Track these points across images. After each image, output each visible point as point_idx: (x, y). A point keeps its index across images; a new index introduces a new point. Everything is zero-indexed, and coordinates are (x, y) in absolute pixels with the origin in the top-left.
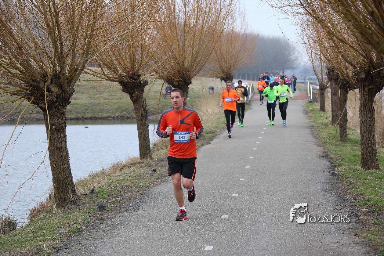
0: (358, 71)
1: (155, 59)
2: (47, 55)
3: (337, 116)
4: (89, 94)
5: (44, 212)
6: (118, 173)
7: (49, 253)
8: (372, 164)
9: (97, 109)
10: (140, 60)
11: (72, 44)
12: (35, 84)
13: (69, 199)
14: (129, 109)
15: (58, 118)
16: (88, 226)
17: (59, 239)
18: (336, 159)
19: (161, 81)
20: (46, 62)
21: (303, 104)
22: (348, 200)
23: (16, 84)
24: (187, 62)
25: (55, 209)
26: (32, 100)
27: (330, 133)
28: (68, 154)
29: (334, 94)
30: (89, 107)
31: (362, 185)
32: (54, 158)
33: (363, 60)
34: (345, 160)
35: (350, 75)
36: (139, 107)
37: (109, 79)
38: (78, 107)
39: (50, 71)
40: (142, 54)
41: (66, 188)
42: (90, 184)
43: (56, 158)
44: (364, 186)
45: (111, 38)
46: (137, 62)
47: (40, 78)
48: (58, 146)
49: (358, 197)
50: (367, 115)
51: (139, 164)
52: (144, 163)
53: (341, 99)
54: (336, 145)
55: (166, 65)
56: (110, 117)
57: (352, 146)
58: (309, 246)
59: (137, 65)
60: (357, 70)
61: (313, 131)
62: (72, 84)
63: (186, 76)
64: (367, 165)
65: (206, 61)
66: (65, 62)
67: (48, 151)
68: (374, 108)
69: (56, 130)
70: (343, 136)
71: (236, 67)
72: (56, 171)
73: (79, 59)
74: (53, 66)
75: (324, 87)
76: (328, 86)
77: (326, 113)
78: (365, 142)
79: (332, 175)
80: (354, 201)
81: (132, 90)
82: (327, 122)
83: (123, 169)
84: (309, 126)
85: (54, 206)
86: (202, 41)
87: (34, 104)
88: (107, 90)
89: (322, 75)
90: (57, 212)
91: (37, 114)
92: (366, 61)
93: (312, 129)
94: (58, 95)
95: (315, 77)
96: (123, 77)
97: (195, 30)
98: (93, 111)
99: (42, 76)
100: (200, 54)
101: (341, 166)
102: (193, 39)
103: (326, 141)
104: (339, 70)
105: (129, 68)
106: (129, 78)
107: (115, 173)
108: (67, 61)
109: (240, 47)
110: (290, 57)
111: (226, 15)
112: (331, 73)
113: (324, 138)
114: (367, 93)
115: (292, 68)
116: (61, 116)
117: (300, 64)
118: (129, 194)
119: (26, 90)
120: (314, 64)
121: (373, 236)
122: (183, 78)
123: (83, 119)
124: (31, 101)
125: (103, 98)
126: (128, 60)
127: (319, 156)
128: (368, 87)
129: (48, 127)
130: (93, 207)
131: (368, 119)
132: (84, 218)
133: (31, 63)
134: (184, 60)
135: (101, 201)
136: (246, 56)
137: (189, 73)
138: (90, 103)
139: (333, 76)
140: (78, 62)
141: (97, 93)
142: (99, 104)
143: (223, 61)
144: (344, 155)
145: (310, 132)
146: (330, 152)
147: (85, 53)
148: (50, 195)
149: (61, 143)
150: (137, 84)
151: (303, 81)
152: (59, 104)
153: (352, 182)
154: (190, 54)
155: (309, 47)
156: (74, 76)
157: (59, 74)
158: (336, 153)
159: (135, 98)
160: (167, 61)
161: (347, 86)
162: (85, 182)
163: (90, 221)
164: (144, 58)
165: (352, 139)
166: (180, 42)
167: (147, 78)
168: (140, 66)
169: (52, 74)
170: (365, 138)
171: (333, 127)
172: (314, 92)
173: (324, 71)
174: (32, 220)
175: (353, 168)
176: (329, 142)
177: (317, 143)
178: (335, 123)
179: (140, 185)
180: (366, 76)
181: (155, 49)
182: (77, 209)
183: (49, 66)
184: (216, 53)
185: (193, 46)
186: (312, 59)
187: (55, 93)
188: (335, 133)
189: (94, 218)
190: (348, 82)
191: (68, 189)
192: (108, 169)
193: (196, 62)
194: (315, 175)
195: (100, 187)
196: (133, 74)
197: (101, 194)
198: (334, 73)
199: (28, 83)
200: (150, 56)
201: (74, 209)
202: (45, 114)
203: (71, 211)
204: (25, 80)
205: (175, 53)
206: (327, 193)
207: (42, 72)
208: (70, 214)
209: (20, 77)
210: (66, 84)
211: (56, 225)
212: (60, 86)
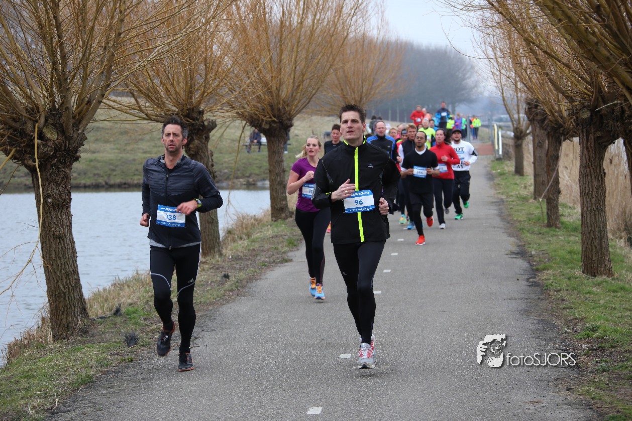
0: (578, 106)
1: (231, 84)
3: (543, 183)
4: (118, 143)
5: (31, 347)
8: (601, 267)
9: (130, 170)
10: (203, 85)
11: (83, 57)
12: (17, 125)
13: (76, 325)
15: (58, 185)
16: (107, 372)
17: (54, 395)
18: (540, 258)
19: (240, 121)
20: (36, 88)
21: (486, 163)
22: (558, 328)
24: (285, 90)
25: (52, 342)
26: (12, 153)
27: (531, 212)
28: (74, 247)
29: (538, 146)
30: (117, 166)
31: (583, 302)
32: (50, 255)
33: (586, 89)
34: (555, 259)
35: (565, 114)
37: (149, 118)
38: (99, 165)
39: (43, 102)
40: (206, 75)
41: (71, 306)
42: (113, 298)
43: (53, 253)
44: (585, 305)
45: (153, 46)
46: (198, 89)
47: (26, 115)
48: (57, 233)
49: (575, 325)
50: (592, 183)
52: (208, 264)
53: (549, 155)
54: (541, 234)
55: (249, 95)
57: (568, 235)
59: (197, 95)
60: (576, 105)
61: (501, 209)
62: (81, 127)
63: (284, 114)
64: (591, 268)
65: (318, 88)
66: (69, 87)
67: (40, 241)
68: (604, 170)
69: (53, 206)
70: (552, 219)
71: (371, 99)
72: (54, 276)
73: (95, 83)
74: (50, 95)
75: (522, 135)
76: (528, 132)
77: (524, 178)
78: (590, 228)
79: (532, 285)
80: (569, 331)
82: (526, 193)
84: (495, 200)
85: (50, 338)
86: (311, 54)
87: (15, 161)
88: (148, 137)
89: (518, 113)
90: (53, 348)
91: (25, 178)
92: (592, 90)
93: (499, 205)
94: (57, 145)
95: (506, 116)
96: (173, 114)
97: (300, 35)
98: (123, 172)
99: (29, 111)
100: (308, 75)
101: (548, 270)
102: (295, 49)
103: (523, 227)
104: (546, 105)
105: (183, 99)
106: (183, 116)
108: (72, 87)
109: (377, 64)
110: (465, 81)
111: (353, 11)
112: (534, 110)
113: (520, 221)
114: (592, 145)
115: (469, 101)
116: (62, 181)
117: (481, 93)
119: (3, 136)
120: (505, 95)
121: (598, 392)
122: (279, 117)
123: (107, 186)
124: (10, 156)
125: (141, 151)
126: (182, 85)
127: (511, 253)
128: (594, 134)
129: (40, 200)
130: (118, 339)
131: (595, 190)
132: (100, 359)
133: (10, 89)
134: (280, 86)
135: (130, 328)
136: (388, 80)
137: (289, 108)
138: (120, 160)
139: (537, 115)
140: (93, 89)
141: (130, 142)
142: (134, 160)
143: (348, 88)
144: (553, 251)
145: (495, 212)
146: (529, 246)
147: (105, 72)
148: (42, 318)
149: (62, 228)
150: (197, 127)
151: (486, 123)
152: (59, 161)
153: (565, 298)
154: (290, 75)
155: (496, 65)
156: (87, 111)
157: (59, 109)
158: (539, 248)
159: (193, 151)
160: (251, 87)
161: (560, 133)
162: (105, 296)
163: (112, 363)
164: (211, 82)
165: (568, 223)
166: (275, 53)
167: (214, 116)
168: (203, 96)
169: (47, 108)
170: (588, 221)
171: (536, 202)
172: (505, 142)
173: (522, 106)
174: (9, 362)
175: (568, 274)
176: (529, 227)
177: (508, 229)
178: (540, 196)
179: (201, 302)
180: (591, 116)
181: (229, 67)
182: (89, 342)
183: (42, 95)
184: (336, 75)
185: (296, 61)
186: (501, 86)
187: (53, 142)
188: (539, 213)
189: (120, 358)
190: (561, 126)
191: (74, 307)
192: (146, 274)
193: (300, 90)
194: (503, 285)
195: (130, 304)
196: (190, 109)
197: (133, 316)
198: (538, 111)
199: (5, 124)
200: (221, 78)
201: (85, 343)
202: (34, 177)
203: (79, 347)
204: (1, 118)
205: (264, 73)
206: (521, 317)
207: (30, 106)
208: (76, 351)
210: (71, 125)
211: (51, 370)
212: (60, 129)
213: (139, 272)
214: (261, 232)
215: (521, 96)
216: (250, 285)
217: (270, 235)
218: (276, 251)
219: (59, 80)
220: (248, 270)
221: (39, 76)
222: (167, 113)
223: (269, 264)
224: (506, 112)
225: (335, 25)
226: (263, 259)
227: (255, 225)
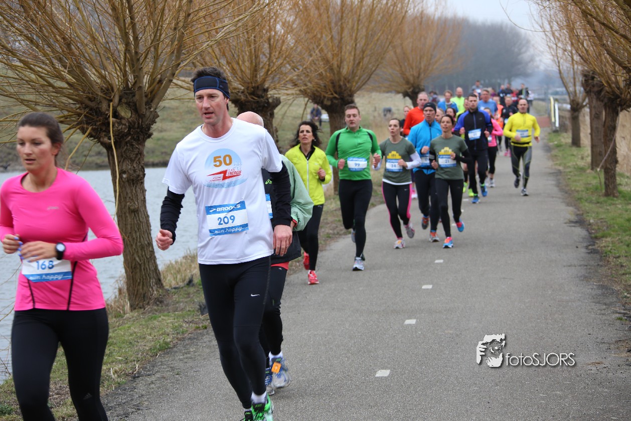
1: (293, 62)
2: (112, 55)
3: (600, 154)
7: (119, 383)
10: (267, 63)
11: (154, 38)
12: (92, 104)
13: (152, 295)
15: (132, 161)
16: (183, 339)
17: (134, 361)
18: (598, 226)
19: (302, 99)
20: (110, 68)
21: (543, 135)
22: (617, 293)
23: (63, 105)
25: (129, 311)
26: (88, 132)
27: (589, 182)
28: (149, 221)
29: (595, 117)
32: (126, 228)
34: (614, 227)
35: (622, 85)
38: (166, 144)
39: (117, 82)
40: (270, 54)
41: (146, 276)
42: (185, 270)
43: (129, 227)
45: (220, 25)
46: (262, 68)
47: (101, 94)
48: (132, 208)
53: (606, 126)
54: (598, 203)
55: (311, 72)
57: (625, 204)
59: (261, 74)
61: (559, 180)
62: (153, 105)
65: (378, 65)
66: (142, 68)
67: (116, 216)
69: (128, 181)
70: (610, 188)
71: (429, 75)
72: (130, 249)
73: (165, 63)
74: (123, 74)
75: (579, 107)
76: (584, 104)
77: (581, 149)
79: (591, 252)
80: (629, 295)
82: (583, 164)
84: (553, 171)
85: (128, 307)
86: (370, 33)
87: (92, 138)
89: (575, 85)
90: (130, 317)
91: (97, 157)
93: (557, 176)
94: (131, 123)
95: (564, 89)
97: (360, 13)
99: (104, 91)
100: (368, 52)
101: (606, 237)
102: (355, 27)
103: (581, 197)
104: (602, 77)
105: (248, 78)
106: (249, 94)
108: (145, 65)
109: (435, 40)
110: (521, 56)
112: (590, 81)
113: (578, 191)
115: (525, 75)
116: (136, 157)
117: (538, 67)
119: (79, 115)
120: (561, 67)
122: (340, 93)
124: (87, 134)
126: (247, 64)
127: (570, 221)
129: (116, 177)
130: (192, 308)
132: (176, 327)
133: (86, 70)
134: (341, 63)
136: (446, 55)
137: (350, 84)
139: (594, 87)
140: (163, 69)
143: (406, 64)
144: (611, 219)
146: (588, 214)
147: (175, 52)
148: (119, 289)
149: (136, 203)
150: (262, 104)
151: (542, 97)
152: (133, 138)
153: (624, 264)
154: (350, 53)
155: (552, 38)
156: (157, 90)
157: (132, 88)
158: (598, 217)
160: (313, 65)
161: (617, 104)
162: (177, 268)
163: (187, 331)
164: (274, 60)
165: (626, 192)
166: (335, 33)
167: (279, 94)
168: (267, 74)
169: (121, 88)
171: (593, 172)
172: (561, 114)
173: (579, 79)
175: (626, 241)
176: (587, 197)
177: (566, 199)
178: (597, 166)
181: (292, 45)
182: (165, 311)
183: (116, 75)
184: (395, 52)
185: (356, 39)
186: (558, 58)
187: (126, 120)
188: (596, 183)
189: (193, 325)
190: (618, 97)
191: (150, 278)
193: (360, 67)
194: (562, 253)
196: (255, 87)
198: (595, 82)
199: (81, 104)
200: (284, 56)
201: (160, 312)
202: (110, 154)
203: (156, 316)
204: (77, 98)
205: (326, 51)
206: (582, 282)
207: (104, 86)
208: (152, 319)
209: (67, 93)
210: (144, 104)
211: (130, 338)
212: (133, 108)
215: (578, 68)
217: (333, 208)
221: (113, 57)
222: (233, 91)
223: (334, 236)
224: (562, 85)
225: (394, 3)
226: (327, 231)
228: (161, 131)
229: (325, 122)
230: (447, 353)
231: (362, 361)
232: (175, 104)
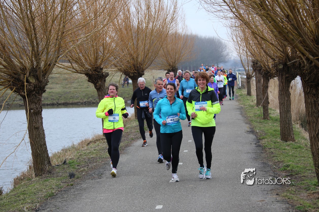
1: (115, 55)
2: (26, 52)
3: (261, 99)
4: (62, 84)
5: (25, 180)
6: (86, 148)
8: (289, 137)
9: (68, 96)
10: (102, 56)
11: (46, 44)
12: (16, 76)
13: (46, 169)
14: (94, 96)
15: (36, 104)
16: (61, 191)
18: (261, 134)
19: (119, 73)
20: (25, 58)
22: (271, 166)
23: (1, 76)
25: (34, 177)
26: (14, 89)
27: (256, 113)
28: (44, 133)
29: (258, 82)
30: (62, 95)
31: (281, 154)
32: (33, 137)
33: (281, 55)
34: (268, 134)
35: (271, 67)
36: (102, 94)
37: (77, 72)
38: (53, 95)
39: (28, 66)
40: (104, 51)
41: (43, 160)
42: (63, 156)
43: (34, 136)
44: (283, 155)
45: (79, 38)
46: (100, 58)
47: (21, 71)
48: (36, 126)
49: (278, 164)
50: (284, 98)
51: (102, 140)
53: (263, 86)
54: (261, 122)
55: (123, 60)
56: (79, 103)
57: (273, 123)
58: (240, 205)
59: (99, 61)
60: (276, 62)
61: (242, 111)
62: (46, 76)
63: (140, 69)
64: (285, 138)
65: (156, 57)
66: (40, 58)
67: (28, 130)
68: (290, 92)
69: (34, 113)
70: (266, 115)
71: (180, 62)
72: (35, 147)
73: (52, 56)
74: (31, 61)
75: (250, 77)
76: (253, 75)
77: (252, 97)
78: (284, 119)
79: (258, 146)
80: (276, 167)
81: (96, 81)
82: (253, 104)
83: (90, 144)
84: (239, 107)
85: (34, 175)
86: (152, 41)
87: (16, 93)
88: (76, 81)
89: (248, 67)
90: (35, 180)
91: (19, 101)
92: (283, 55)
93: (241, 109)
94: (35, 85)
95: (243, 68)
97: (146, 32)
98: (65, 98)
99: (22, 70)
100: (151, 51)
101: (265, 139)
102: (145, 39)
103: (252, 119)
104: (262, 63)
105: (93, 63)
106: (93, 70)
107: (83, 147)
108: (42, 57)
109: (182, 45)
110: (223, 53)
111: (171, 20)
112: (256, 65)
113: (251, 117)
114: (284, 81)
116: (38, 102)
118: (95, 164)
120: (242, 58)
121: (291, 195)
122: (138, 70)
123: (58, 104)
124: (13, 91)
125: (73, 88)
126: (93, 56)
127: (247, 131)
128: (285, 76)
129: (28, 111)
130: (65, 175)
131: (286, 101)
132: (57, 185)
133: (13, 59)
134: (138, 56)
135: (71, 170)
136: (188, 53)
137: (142, 66)
138: (63, 92)
139: (257, 67)
140: (51, 59)
141: (68, 83)
142: (70, 92)
143: (169, 56)
144: (266, 130)
145: (239, 113)
146: (256, 128)
147: (57, 50)
148: (30, 166)
149: (38, 124)
150: (100, 75)
152: (36, 92)
153: (273, 152)
154: (142, 51)
156: (49, 69)
157: (35, 68)
158: (260, 129)
159: (98, 87)
160: (124, 57)
161: (268, 75)
162: (58, 155)
163: (63, 187)
164: (106, 55)
165: (273, 117)
166: (135, 41)
167: (108, 71)
168: (102, 61)
169: (30, 68)
170: (283, 116)
171: (258, 108)
172: (242, 80)
174: (15, 187)
175: (274, 141)
176: (255, 120)
177: (245, 121)
178: (259, 105)
179: (104, 157)
180: (284, 67)
181: (114, 47)
182: (52, 177)
183: (27, 62)
184: (164, 50)
185: (145, 44)
186: (240, 54)
187: (33, 84)
188: (259, 113)
189: (66, 184)
190: (269, 72)
191: (45, 161)
192: (77, 145)
193: (147, 58)
194: (244, 146)
195: (71, 159)
196: (96, 67)
197: (72, 164)
198: (258, 65)
199: (10, 76)
200: (110, 53)
201: (50, 177)
202: (25, 100)
203: (47, 179)
204: (8, 73)
205: (130, 50)
206: (253, 161)
207: (22, 67)
208: (46, 181)
209: (3, 71)
210: (42, 76)
211: (34, 191)
212: (37, 77)
213: (74, 144)
214: (130, 124)
216: (126, 149)
217: (134, 125)
218: (137, 133)
219: (36, 55)
220: (125, 142)
223: (135, 139)
225: (163, 27)
226: (132, 137)
227: (127, 121)
228: (51, 89)
229: (130, 84)
230: (190, 196)
231: (149, 201)
232: (57, 75)
